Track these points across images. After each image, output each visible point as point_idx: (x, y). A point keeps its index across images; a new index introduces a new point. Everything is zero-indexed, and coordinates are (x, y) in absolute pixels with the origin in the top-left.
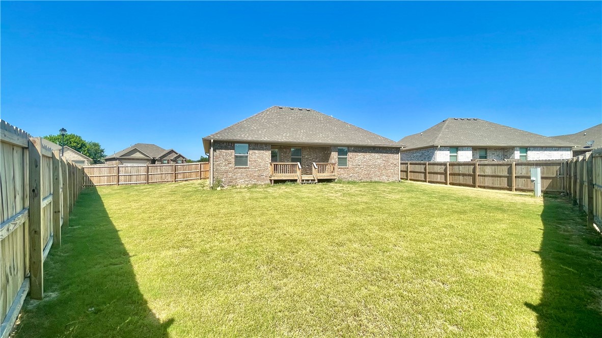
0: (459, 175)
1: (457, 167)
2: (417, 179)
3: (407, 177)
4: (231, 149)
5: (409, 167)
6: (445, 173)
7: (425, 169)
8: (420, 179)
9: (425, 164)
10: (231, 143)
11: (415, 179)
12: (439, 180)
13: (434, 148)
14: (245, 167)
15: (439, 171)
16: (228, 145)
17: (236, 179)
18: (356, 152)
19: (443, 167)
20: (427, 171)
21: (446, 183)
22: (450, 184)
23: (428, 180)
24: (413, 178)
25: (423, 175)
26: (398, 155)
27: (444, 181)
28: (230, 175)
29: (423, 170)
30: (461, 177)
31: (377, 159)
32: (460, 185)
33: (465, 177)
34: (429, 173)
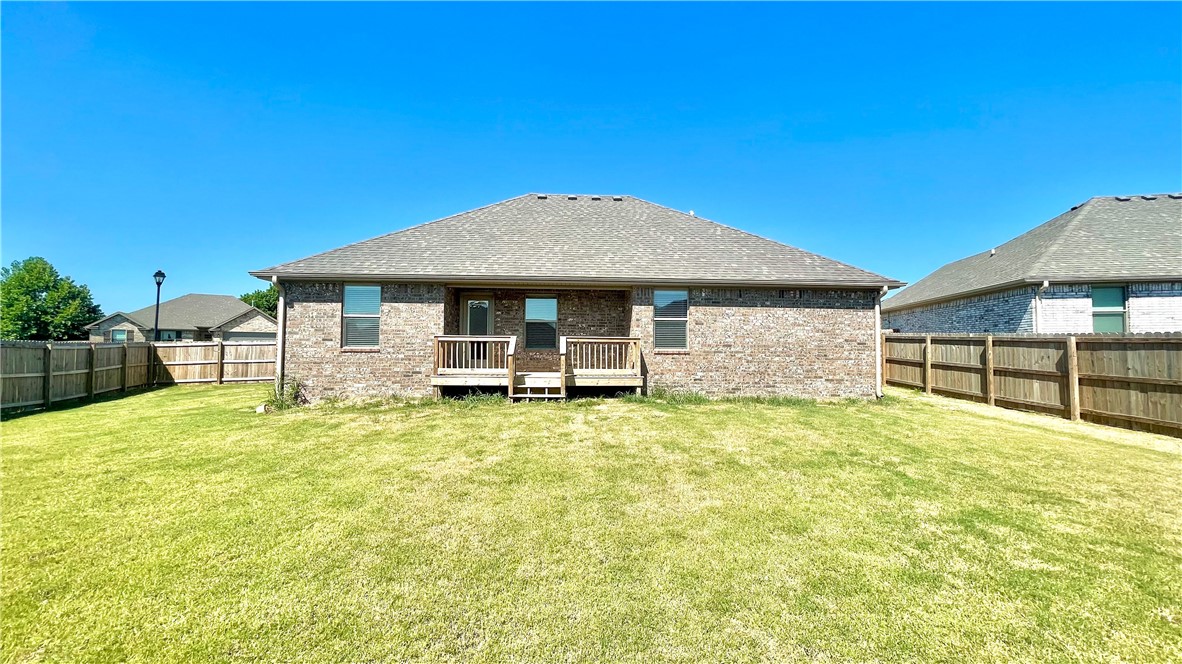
0: (1126, 384)
1: (1114, 355)
2: (957, 389)
3: (924, 380)
4: (332, 301)
5: (929, 350)
6: (1062, 377)
7: (983, 358)
8: (965, 390)
9: (982, 343)
10: (334, 285)
11: (949, 388)
12: (1036, 398)
13: (1029, 289)
14: (368, 348)
15: (1036, 368)
16: (327, 288)
17: (343, 380)
18: (716, 303)
19: (1054, 355)
20: (991, 365)
21: (1066, 414)
22: (1083, 416)
23: (993, 396)
24: (941, 386)
25: (975, 378)
26: (870, 313)
27: (1056, 402)
28: (328, 369)
29: (975, 363)
30: (1135, 396)
31: (794, 324)
32: (1130, 424)
33: (1156, 396)
34: (997, 372)
